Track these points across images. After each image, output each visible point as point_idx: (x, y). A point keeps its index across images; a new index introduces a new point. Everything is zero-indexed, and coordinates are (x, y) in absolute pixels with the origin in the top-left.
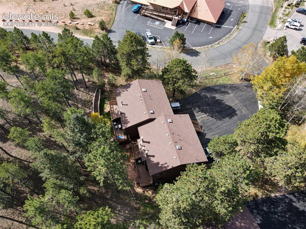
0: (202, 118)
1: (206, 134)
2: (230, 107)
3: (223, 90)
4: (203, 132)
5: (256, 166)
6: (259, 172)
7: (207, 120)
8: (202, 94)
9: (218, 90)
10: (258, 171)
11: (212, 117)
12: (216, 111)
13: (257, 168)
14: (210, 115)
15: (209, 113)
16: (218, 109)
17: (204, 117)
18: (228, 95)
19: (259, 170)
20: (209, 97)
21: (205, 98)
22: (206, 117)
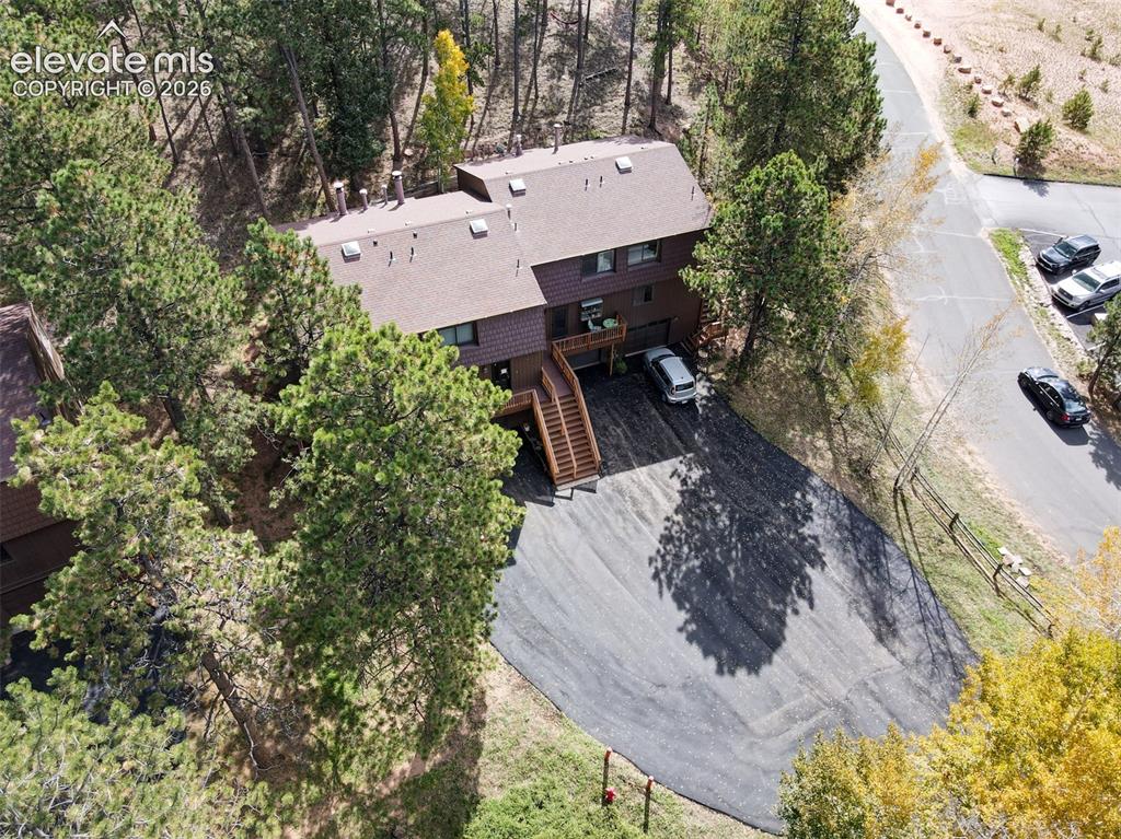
0: (647, 493)
1: (551, 504)
2: (774, 642)
3: (901, 609)
4: (557, 494)
5: (380, 749)
6: (343, 757)
7: (641, 516)
8: (810, 498)
9: (882, 578)
10: (351, 757)
11: (667, 539)
12: (714, 560)
13: (368, 753)
14: (676, 528)
15: (689, 525)
16: (732, 574)
17: (655, 503)
18: (872, 637)
19: (355, 764)
20: (806, 531)
21: (791, 513)
22: (655, 510)
